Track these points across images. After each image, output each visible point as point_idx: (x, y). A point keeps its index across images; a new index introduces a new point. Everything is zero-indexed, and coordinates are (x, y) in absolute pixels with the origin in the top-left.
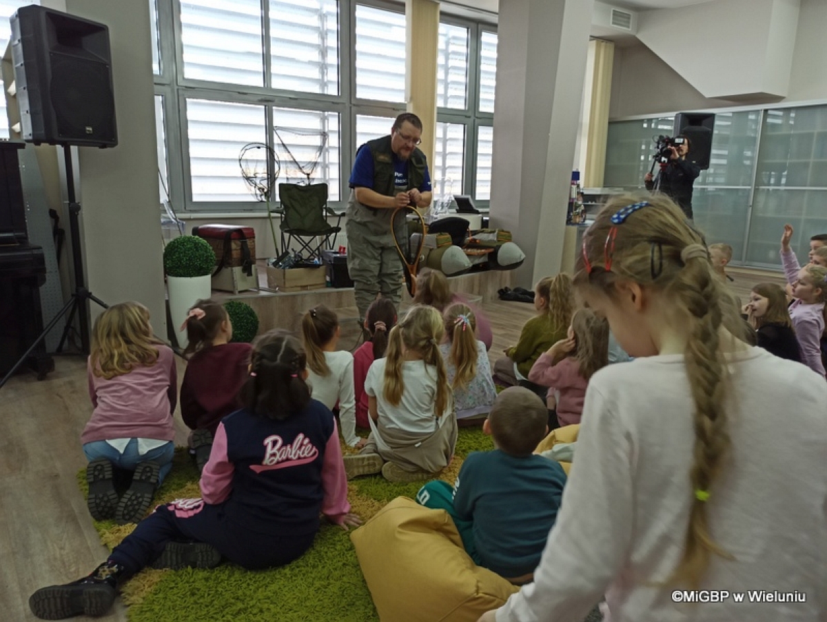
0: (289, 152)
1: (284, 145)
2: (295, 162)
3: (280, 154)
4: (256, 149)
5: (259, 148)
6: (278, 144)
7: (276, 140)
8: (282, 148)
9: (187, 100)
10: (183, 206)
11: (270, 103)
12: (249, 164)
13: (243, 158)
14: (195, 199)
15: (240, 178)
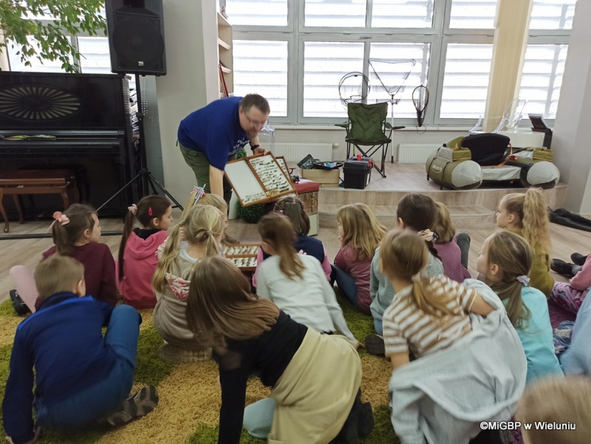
0: (379, 78)
1: (376, 73)
2: (383, 86)
3: (373, 81)
4: (354, 77)
5: (356, 76)
6: (371, 73)
7: (371, 70)
8: (375, 76)
9: (305, 42)
10: (296, 120)
11: (368, 40)
12: (347, 89)
13: (343, 84)
14: (305, 115)
15: (338, 99)
